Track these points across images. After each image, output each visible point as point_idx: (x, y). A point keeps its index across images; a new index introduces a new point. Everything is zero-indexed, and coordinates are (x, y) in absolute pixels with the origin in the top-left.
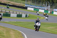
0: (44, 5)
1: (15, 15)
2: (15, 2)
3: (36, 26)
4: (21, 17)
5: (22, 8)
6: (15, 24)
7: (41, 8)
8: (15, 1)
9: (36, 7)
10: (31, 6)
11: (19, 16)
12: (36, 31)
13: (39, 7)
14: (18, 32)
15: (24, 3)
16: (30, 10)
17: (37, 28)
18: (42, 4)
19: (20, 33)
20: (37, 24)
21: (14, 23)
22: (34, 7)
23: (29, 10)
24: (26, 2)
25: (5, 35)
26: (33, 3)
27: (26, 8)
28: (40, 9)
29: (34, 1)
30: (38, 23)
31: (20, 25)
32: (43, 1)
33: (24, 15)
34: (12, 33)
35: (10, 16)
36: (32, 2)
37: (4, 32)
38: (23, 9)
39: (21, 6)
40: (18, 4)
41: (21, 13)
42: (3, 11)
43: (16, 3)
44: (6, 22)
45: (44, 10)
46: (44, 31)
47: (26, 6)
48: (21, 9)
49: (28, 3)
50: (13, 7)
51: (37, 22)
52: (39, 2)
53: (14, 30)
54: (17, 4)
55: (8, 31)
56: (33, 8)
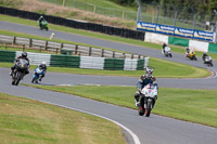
0: (208, 23)
1: (99, 62)
2: (99, 10)
3: (142, 99)
4: (122, 68)
5: (123, 36)
6: (98, 97)
7: (196, 35)
8: (97, 8)
9: (177, 32)
10: (158, 29)
11: (114, 65)
12: (141, 114)
13: (188, 33)
14: (107, 124)
15: (133, 17)
16: (153, 41)
17: (145, 106)
18: (200, 21)
19: (116, 130)
20: (145, 90)
21: (94, 91)
22: (170, 30)
23: (150, 44)
24: (138, 12)
25: (59, 136)
26: (165, 14)
27: (139, 35)
28: (194, 38)
29: (171, 9)
30: (148, 86)
31: (118, 99)
32: (206, 9)
33: (130, 63)
34: (85, 129)
35: (78, 66)
36: (162, 11)
37: (57, 127)
38: (128, 39)
39: (121, 27)
40: (108, 18)
41: (119, 55)
42: (51, 44)
43: (101, 17)
44: (63, 88)
45: (207, 44)
46: (208, 121)
47: (139, 26)
48: (119, 37)
49: (147, 14)
50: (89, 32)
51: (146, 82)
52: (190, 11)
53: (94, 119)
54: (107, 21)
55: (71, 122)
56: (165, 34)
